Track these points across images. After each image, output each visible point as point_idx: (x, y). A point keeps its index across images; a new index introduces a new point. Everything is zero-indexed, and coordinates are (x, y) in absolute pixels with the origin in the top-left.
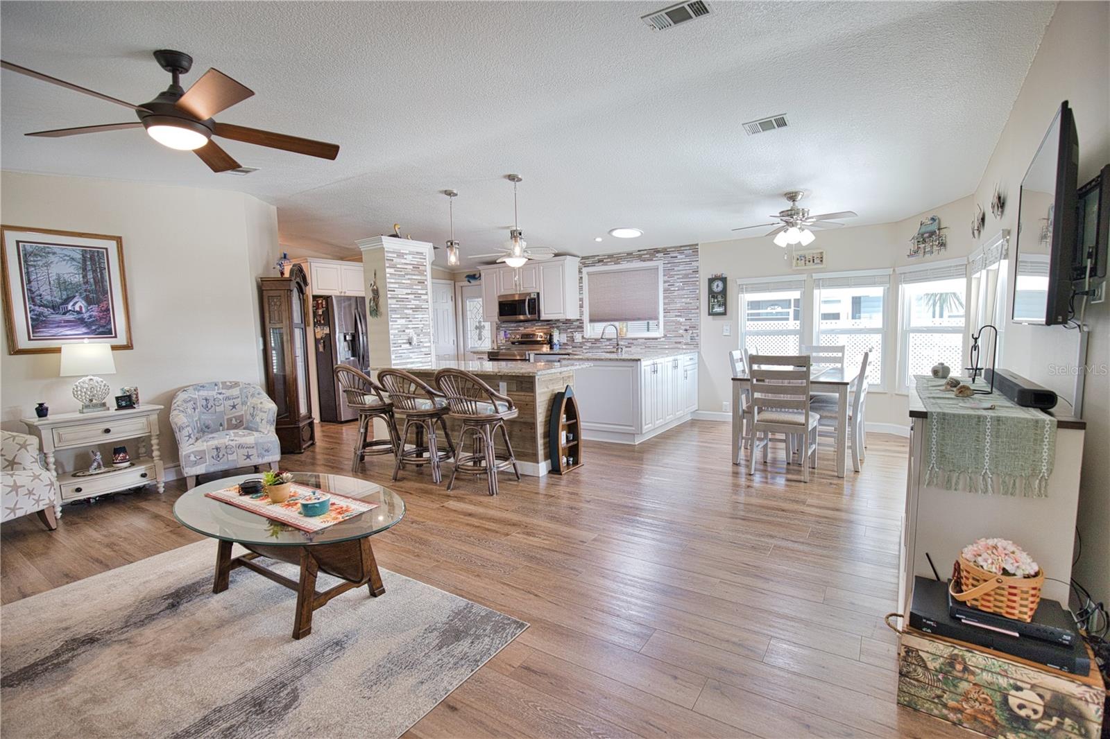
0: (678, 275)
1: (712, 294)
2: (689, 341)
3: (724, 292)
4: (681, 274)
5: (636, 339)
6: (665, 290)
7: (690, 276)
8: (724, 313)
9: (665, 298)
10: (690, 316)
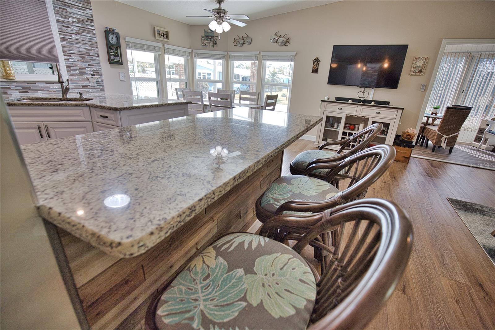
0: (73, 17)
1: (109, 46)
2: (95, 85)
3: (118, 46)
4: (76, 18)
5: (34, 83)
6: (61, 32)
7: (86, 23)
8: (121, 64)
9: (62, 39)
10: (92, 62)
